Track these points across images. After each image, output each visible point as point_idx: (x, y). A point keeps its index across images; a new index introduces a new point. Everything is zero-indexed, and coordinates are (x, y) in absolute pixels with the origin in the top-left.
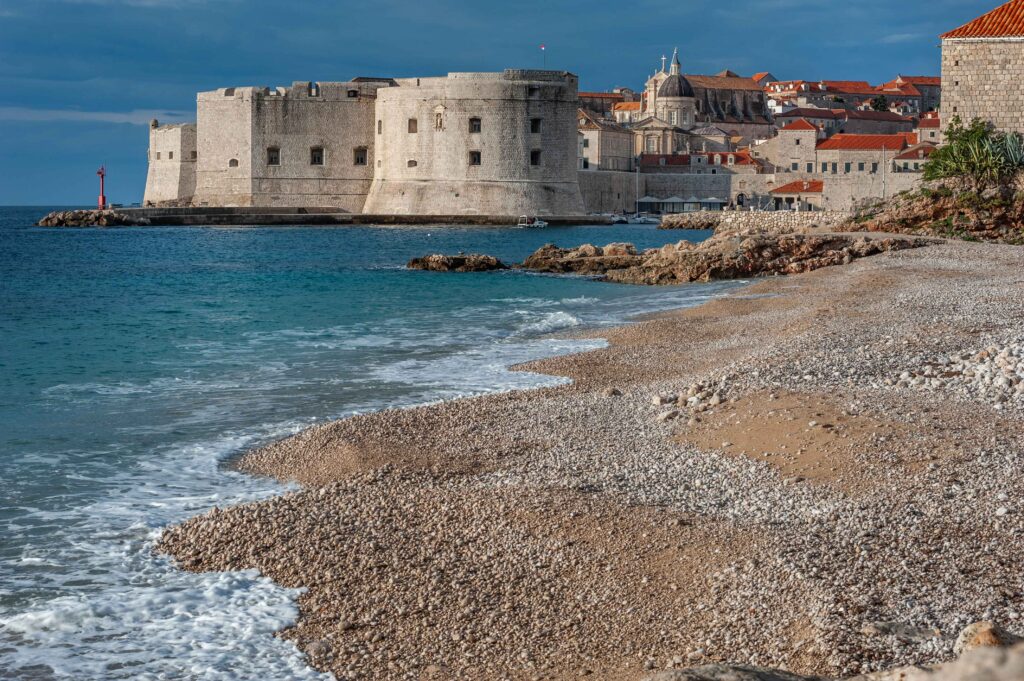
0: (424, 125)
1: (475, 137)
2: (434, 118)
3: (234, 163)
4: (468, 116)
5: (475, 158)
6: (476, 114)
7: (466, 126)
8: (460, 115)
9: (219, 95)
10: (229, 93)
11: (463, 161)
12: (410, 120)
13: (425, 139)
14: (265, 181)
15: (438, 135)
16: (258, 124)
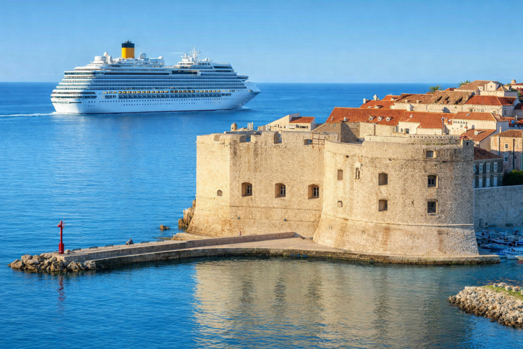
0: (347, 175)
1: (383, 188)
2: (355, 171)
3: (220, 193)
4: (379, 171)
5: (384, 205)
6: (384, 171)
7: (376, 181)
8: (372, 170)
9: (211, 139)
10: (216, 139)
11: (375, 206)
12: (339, 170)
13: (348, 186)
14: (240, 208)
15: (356, 184)
16: (234, 164)
